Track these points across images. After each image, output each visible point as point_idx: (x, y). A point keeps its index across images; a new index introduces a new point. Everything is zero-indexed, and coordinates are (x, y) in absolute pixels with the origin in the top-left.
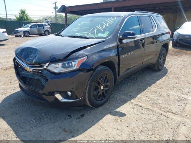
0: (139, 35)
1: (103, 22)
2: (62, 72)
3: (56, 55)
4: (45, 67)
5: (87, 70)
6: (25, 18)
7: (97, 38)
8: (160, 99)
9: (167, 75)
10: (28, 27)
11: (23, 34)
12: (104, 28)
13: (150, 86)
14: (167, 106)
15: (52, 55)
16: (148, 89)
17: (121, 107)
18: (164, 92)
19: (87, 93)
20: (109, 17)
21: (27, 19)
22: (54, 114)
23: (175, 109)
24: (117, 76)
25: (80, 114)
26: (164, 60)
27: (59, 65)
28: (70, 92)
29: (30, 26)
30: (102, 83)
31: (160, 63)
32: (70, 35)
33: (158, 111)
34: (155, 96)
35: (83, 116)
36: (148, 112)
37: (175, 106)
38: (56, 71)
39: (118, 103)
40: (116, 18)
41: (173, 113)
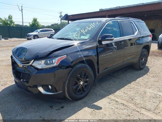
0: (119, 37)
1: (87, 27)
2: (44, 68)
3: (40, 53)
4: (30, 64)
5: (66, 67)
6: (37, 25)
7: (79, 40)
8: (137, 95)
9: (148, 73)
10: (37, 31)
11: (33, 38)
12: (86, 31)
13: (130, 83)
14: (141, 102)
15: (36, 54)
16: (127, 86)
17: (99, 101)
18: (142, 89)
19: (66, 87)
20: (92, 22)
21: (38, 25)
22: (39, 105)
23: (149, 106)
24: (97, 73)
25: (61, 106)
26: (146, 60)
27: (42, 62)
28: (51, 85)
29: (39, 31)
30: (81, 79)
31: (141, 63)
32: (60, 37)
33: (133, 107)
34: (132, 92)
35: (62, 107)
36: (123, 107)
37: (150, 103)
38: (39, 67)
39: (96, 97)
40: (98, 23)
41: (147, 110)
